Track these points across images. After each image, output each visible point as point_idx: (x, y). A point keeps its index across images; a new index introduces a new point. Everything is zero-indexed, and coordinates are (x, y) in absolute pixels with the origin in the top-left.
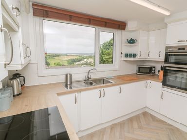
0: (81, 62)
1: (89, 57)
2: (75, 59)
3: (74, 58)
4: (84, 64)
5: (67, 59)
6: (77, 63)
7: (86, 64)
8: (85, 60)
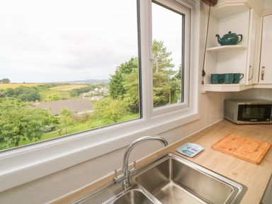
0: (91, 92)
1: (101, 85)
2: (82, 88)
3: (80, 87)
4: (95, 95)
5: (70, 90)
6: (85, 94)
7: (98, 95)
8: (96, 89)
